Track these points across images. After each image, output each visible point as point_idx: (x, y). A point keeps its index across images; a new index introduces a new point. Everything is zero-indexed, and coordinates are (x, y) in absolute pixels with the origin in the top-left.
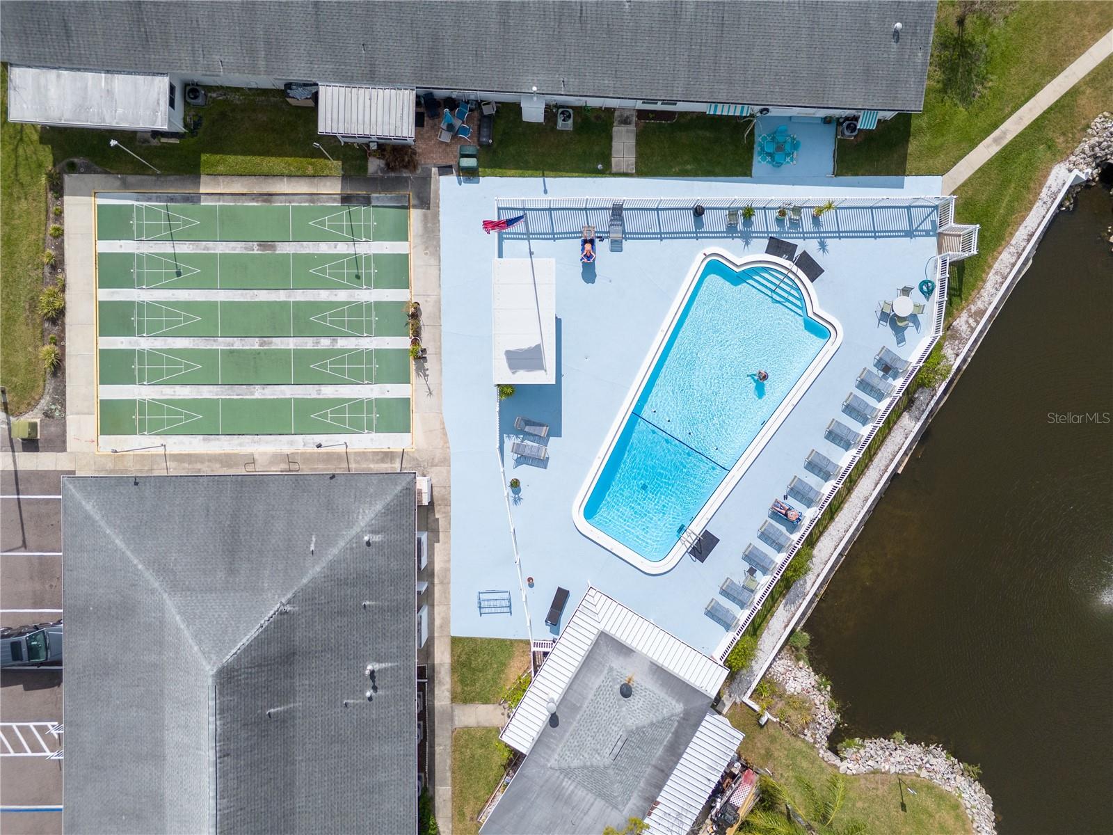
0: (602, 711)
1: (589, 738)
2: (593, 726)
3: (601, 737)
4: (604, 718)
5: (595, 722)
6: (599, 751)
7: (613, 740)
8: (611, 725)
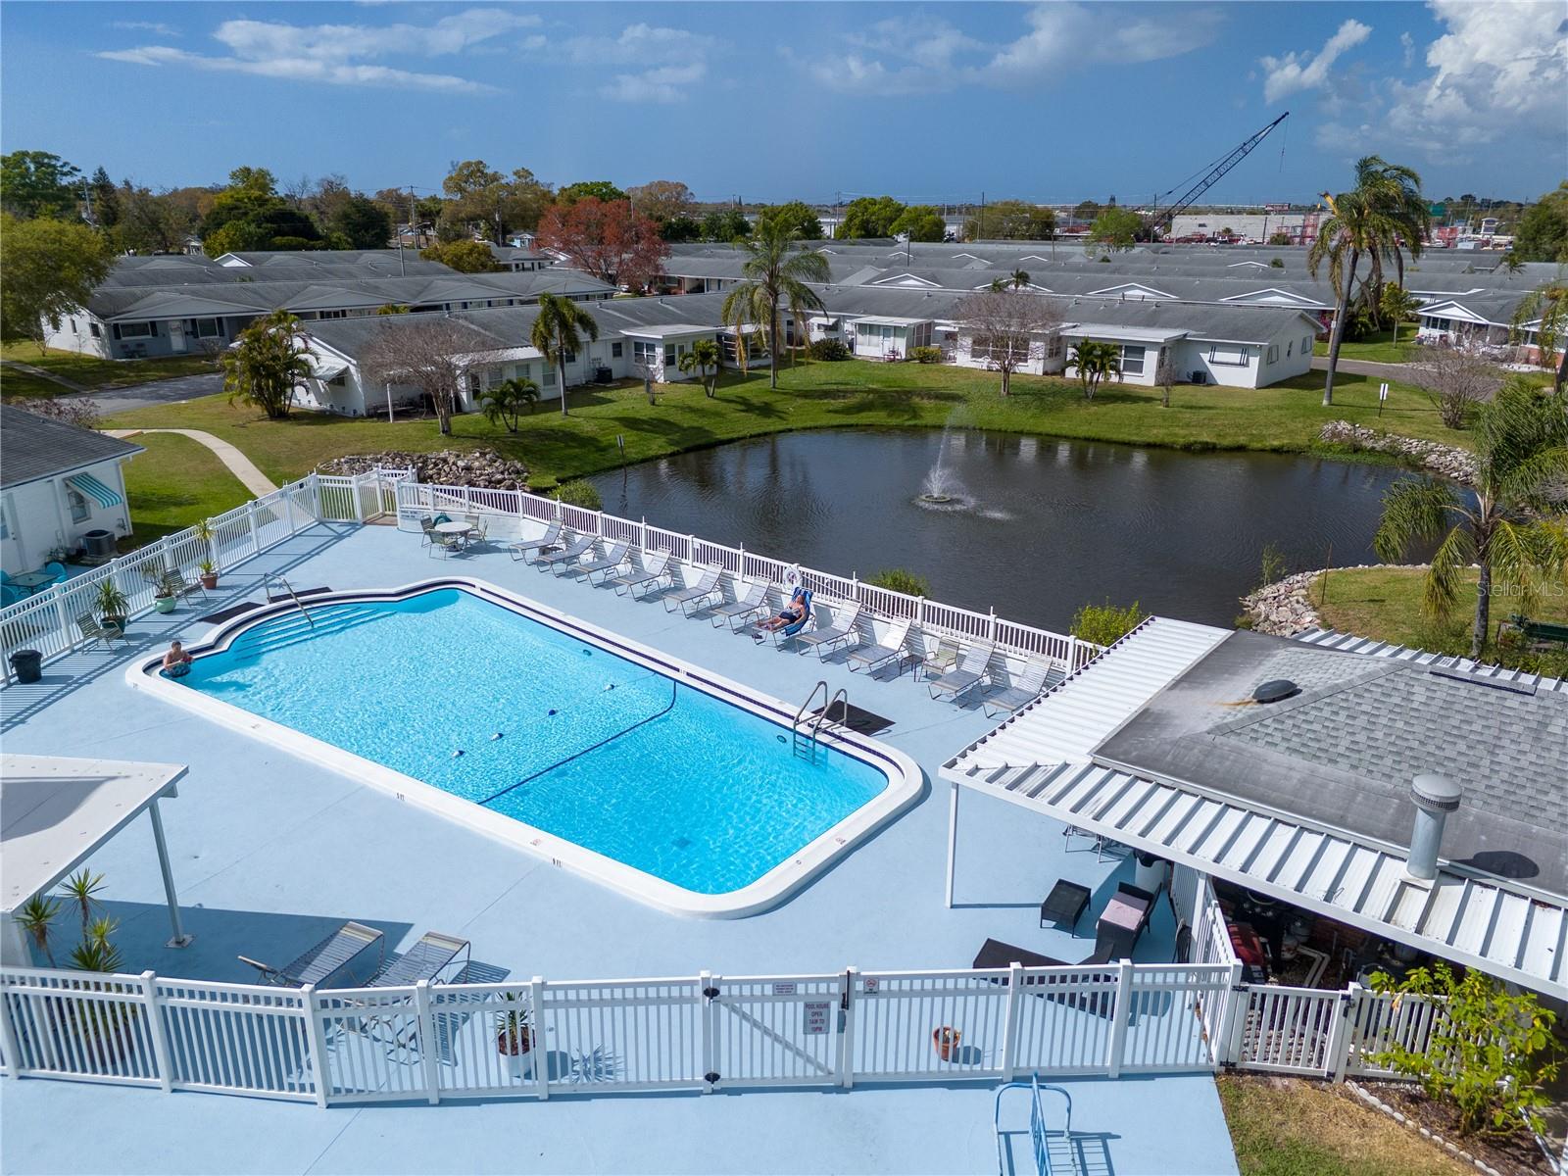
0: (1379, 735)
1: (1503, 758)
2: (1450, 752)
3: (1476, 727)
4: (1400, 724)
5: (1431, 749)
6: (1534, 725)
7: (1464, 693)
8: (1415, 705)
